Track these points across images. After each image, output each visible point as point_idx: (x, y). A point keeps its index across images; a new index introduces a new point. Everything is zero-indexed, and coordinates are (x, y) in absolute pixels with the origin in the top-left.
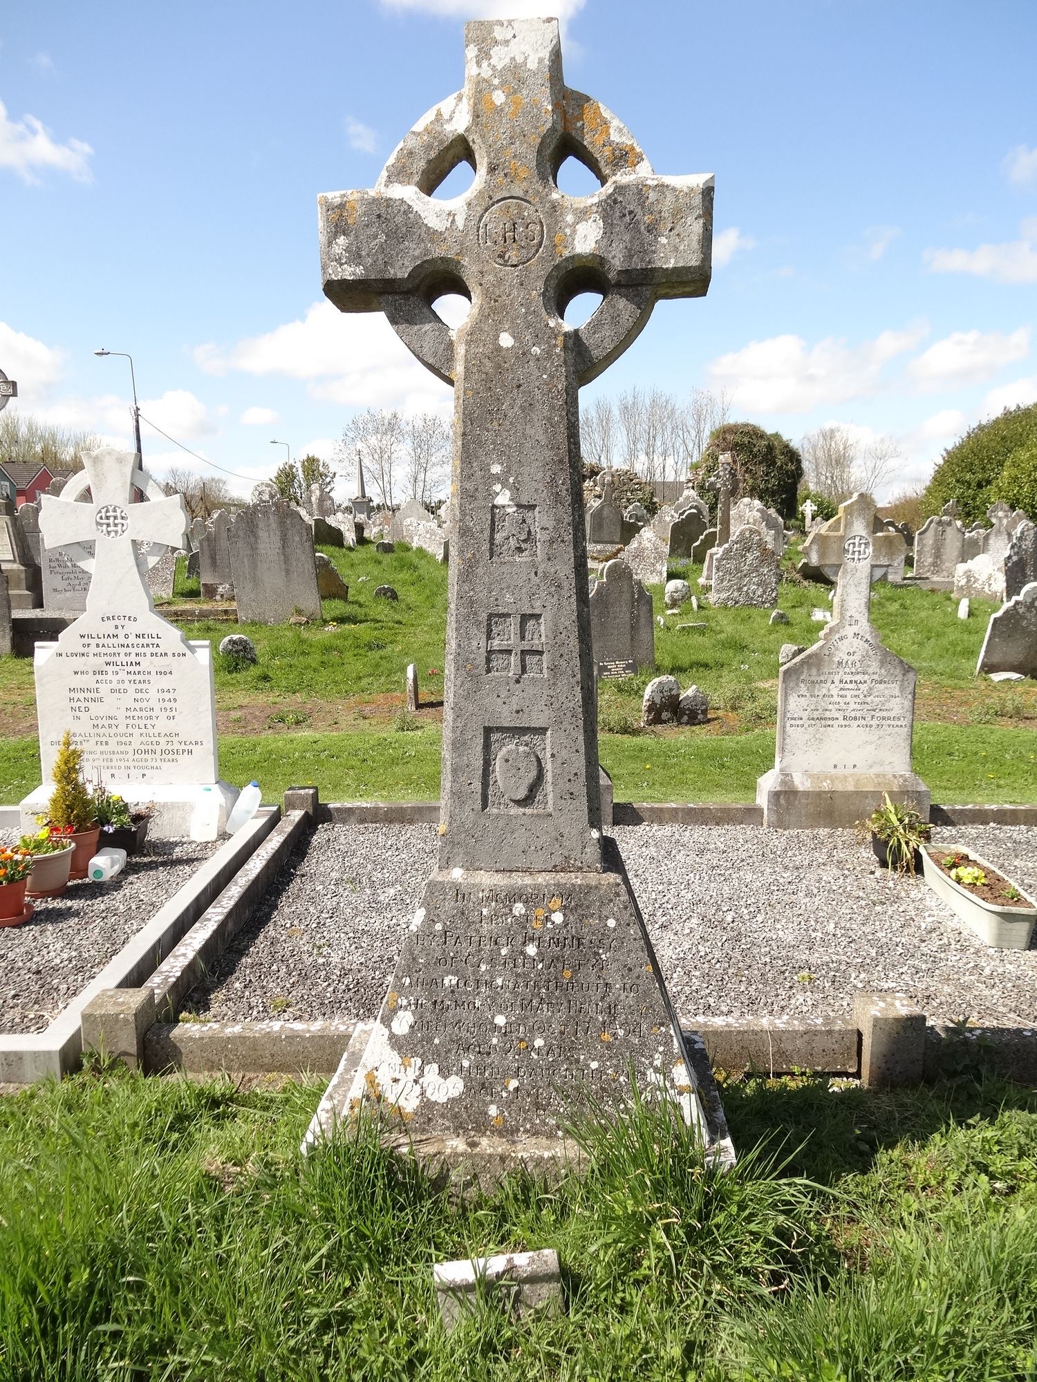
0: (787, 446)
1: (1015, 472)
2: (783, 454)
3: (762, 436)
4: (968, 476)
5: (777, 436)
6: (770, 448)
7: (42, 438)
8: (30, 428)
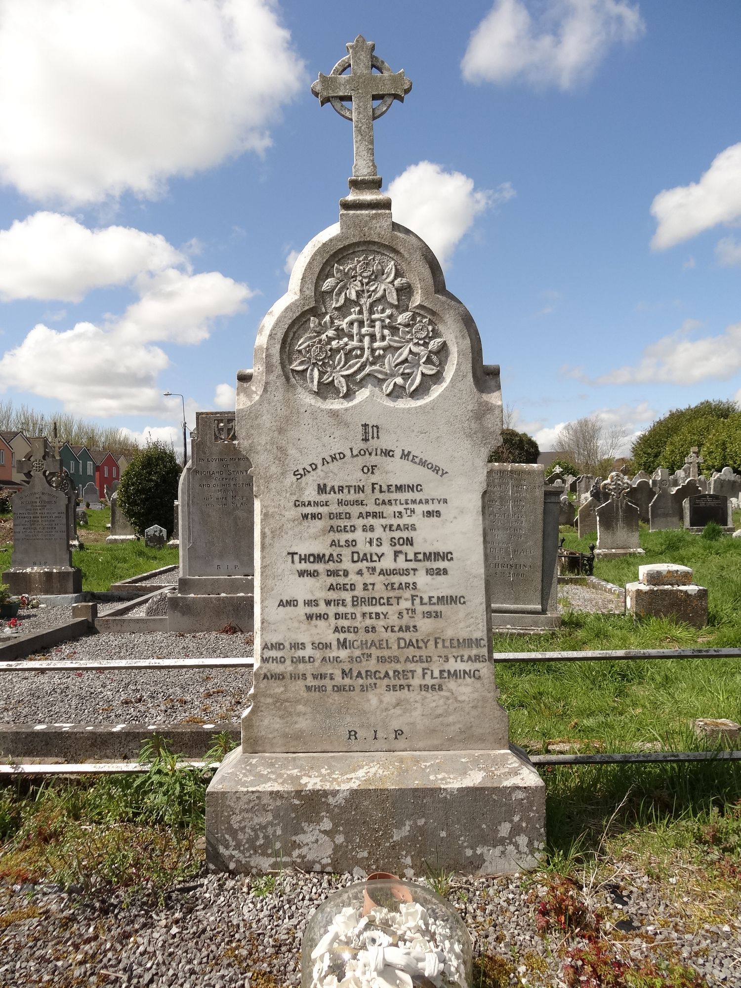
0: (530, 440)
1: (672, 447)
2: (527, 444)
3: (517, 435)
4: (649, 451)
5: (525, 435)
6: (521, 441)
7: (87, 433)
8: (80, 428)
